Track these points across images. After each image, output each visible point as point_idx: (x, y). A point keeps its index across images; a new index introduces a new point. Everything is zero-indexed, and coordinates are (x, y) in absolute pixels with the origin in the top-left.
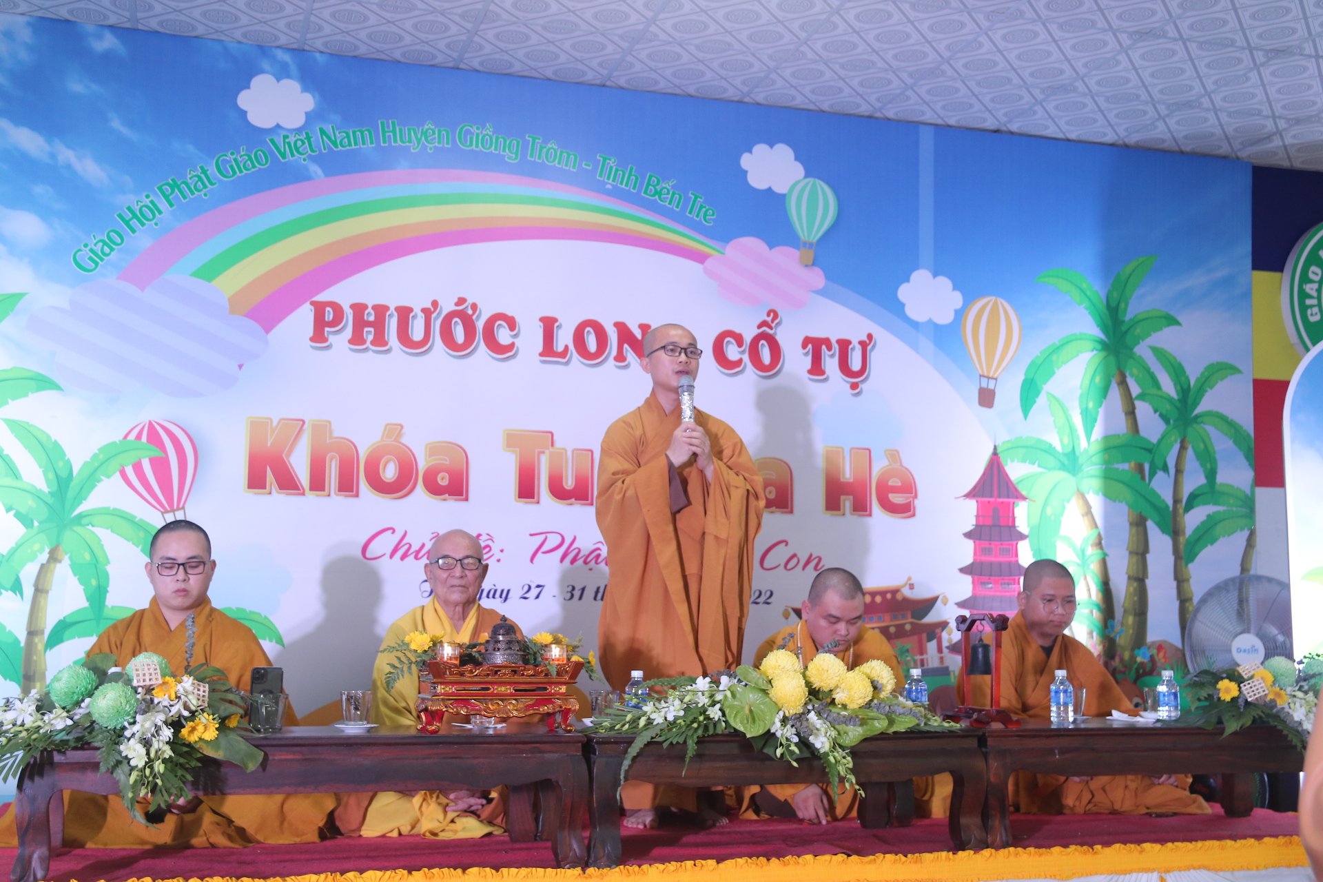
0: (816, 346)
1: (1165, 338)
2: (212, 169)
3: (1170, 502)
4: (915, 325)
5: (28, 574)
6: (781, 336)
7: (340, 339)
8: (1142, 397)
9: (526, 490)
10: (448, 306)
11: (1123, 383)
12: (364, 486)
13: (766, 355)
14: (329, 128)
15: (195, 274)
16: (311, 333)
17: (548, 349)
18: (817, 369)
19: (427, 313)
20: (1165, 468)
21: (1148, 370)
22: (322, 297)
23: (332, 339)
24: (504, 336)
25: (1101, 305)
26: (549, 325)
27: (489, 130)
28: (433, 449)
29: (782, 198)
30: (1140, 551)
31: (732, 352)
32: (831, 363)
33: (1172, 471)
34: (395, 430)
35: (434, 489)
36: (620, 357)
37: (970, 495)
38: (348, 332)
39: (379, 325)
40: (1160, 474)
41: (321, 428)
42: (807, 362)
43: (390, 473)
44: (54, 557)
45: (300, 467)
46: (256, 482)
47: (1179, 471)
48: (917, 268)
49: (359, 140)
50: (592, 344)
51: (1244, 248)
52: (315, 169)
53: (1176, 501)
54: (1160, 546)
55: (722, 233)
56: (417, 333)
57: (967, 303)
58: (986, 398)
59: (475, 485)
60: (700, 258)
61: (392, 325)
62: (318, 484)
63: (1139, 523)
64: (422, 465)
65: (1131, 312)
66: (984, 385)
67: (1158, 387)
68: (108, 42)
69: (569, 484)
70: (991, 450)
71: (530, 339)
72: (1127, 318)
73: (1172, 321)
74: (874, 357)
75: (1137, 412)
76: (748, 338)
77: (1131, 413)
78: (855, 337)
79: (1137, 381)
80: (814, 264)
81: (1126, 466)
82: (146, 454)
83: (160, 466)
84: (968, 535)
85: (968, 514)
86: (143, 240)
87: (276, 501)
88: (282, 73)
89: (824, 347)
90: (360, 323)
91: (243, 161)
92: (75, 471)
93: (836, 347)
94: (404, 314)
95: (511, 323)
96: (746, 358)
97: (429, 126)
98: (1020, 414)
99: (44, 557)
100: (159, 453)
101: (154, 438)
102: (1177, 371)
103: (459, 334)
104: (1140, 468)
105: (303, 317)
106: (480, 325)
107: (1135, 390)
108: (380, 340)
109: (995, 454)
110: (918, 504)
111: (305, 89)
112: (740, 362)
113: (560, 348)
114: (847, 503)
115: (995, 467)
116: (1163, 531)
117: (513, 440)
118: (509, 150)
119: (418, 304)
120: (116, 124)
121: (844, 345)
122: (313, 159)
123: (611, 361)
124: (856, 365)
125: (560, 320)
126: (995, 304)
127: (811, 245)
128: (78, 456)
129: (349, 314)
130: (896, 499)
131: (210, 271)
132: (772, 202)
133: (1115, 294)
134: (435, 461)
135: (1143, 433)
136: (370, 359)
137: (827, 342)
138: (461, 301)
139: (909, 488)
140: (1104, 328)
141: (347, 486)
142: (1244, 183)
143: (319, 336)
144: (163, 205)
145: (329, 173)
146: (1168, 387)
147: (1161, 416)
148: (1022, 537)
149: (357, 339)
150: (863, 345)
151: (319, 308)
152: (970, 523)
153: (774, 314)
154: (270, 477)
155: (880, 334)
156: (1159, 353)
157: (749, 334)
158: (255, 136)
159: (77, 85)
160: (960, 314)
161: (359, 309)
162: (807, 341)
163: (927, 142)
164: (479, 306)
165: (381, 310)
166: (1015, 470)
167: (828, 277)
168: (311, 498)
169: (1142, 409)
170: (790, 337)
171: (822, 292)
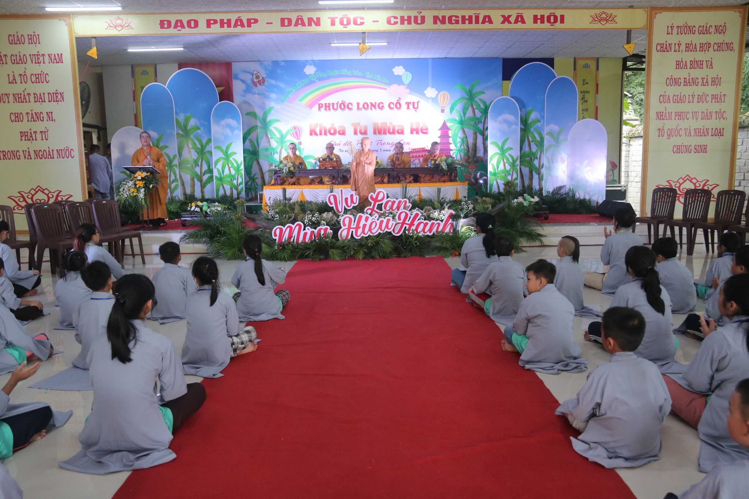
0: (408, 104)
1: (482, 97)
2: (301, 83)
3: (482, 129)
4: (428, 98)
5: (279, 151)
6: (401, 102)
7: (323, 109)
8: (476, 109)
9: (355, 133)
10: (340, 102)
11: (472, 106)
12: (328, 134)
13: (398, 106)
14: (319, 73)
15: (299, 101)
16: (318, 109)
17: (358, 108)
18: (408, 108)
19: (337, 104)
20: (481, 122)
21: (478, 103)
22: (320, 102)
23: (322, 110)
24: (350, 106)
25: (468, 91)
26: (358, 104)
27: (346, 70)
28: (339, 127)
29: (401, 76)
30: (476, 139)
31: (392, 106)
32: (411, 106)
33: (483, 123)
34: (333, 124)
35: (340, 134)
36: (371, 109)
37: (439, 130)
38: (324, 108)
39: (329, 107)
40: (480, 124)
41: (321, 125)
42: (406, 107)
43: (332, 131)
44: (282, 148)
45: (318, 132)
46: (311, 134)
47: (484, 123)
48: (428, 87)
49: (324, 75)
50: (366, 107)
51: (501, 76)
52: (317, 81)
53: (484, 129)
54: (480, 138)
55: (389, 84)
56: (335, 107)
57: (439, 92)
58: (443, 111)
59: (347, 133)
60: (385, 89)
61: (331, 106)
62: (321, 134)
63: (475, 134)
64: (338, 130)
65: (474, 92)
66: (442, 108)
67: (480, 106)
68: (283, 64)
69: (363, 132)
70: (443, 121)
71: (355, 107)
72: (473, 93)
73: (483, 93)
74: (419, 105)
75: (475, 112)
76: (395, 103)
77: (474, 112)
78: (416, 101)
79: (475, 105)
80: (408, 88)
81: (472, 123)
82: (294, 131)
83: (296, 133)
84: (439, 137)
85: (439, 133)
86: (291, 96)
87: (314, 137)
88: (310, 65)
89: (410, 104)
90: (326, 106)
91: (305, 81)
92: (284, 134)
93: (412, 104)
94: (333, 104)
95: (351, 104)
96: (395, 107)
97: (335, 71)
98: (450, 113)
99: (280, 148)
100: (296, 131)
101: (295, 128)
102: (484, 103)
103: (343, 107)
104: (476, 123)
105: (317, 106)
106: (346, 105)
107: (475, 107)
108: (329, 109)
109: (444, 121)
110: (429, 132)
111: (314, 67)
112: (393, 108)
113: (360, 108)
114: (415, 132)
115: (444, 124)
116: (481, 135)
117: (353, 125)
118: (349, 73)
119: (335, 102)
120: (285, 77)
121: (414, 103)
122: (317, 79)
123: (369, 110)
124: (416, 106)
125: (360, 103)
126: (445, 93)
127: (406, 85)
128: (284, 132)
129: (324, 105)
130: (424, 131)
131: (301, 100)
132: (399, 77)
133: (471, 89)
134: (339, 129)
135: (476, 116)
136: (328, 112)
137: (410, 103)
138: (343, 101)
139: (427, 129)
140: (468, 95)
141: (325, 134)
142: (501, 62)
143: (319, 109)
144: (293, 90)
145: (319, 81)
146: (482, 106)
147: (481, 112)
148: (450, 137)
149: (326, 109)
150: (418, 103)
151: (319, 104)
152: (439, 135)
153: (400, 98)
154: (313, 133)
155: (420, 100)
156: (480, 100)
157: (395, 102)
158: (307, 76)
159: (279, 71)
160: (437, 95)
161: (326, 104)
162: (406, 103)
163: (430, 62)
164: (346, 102)
165: (329, 104)
166: (449, 125)
167: (411, 90)
168: (320, 136)
169: (477, 111)
170: (403, 102)
171: (409, 93)
